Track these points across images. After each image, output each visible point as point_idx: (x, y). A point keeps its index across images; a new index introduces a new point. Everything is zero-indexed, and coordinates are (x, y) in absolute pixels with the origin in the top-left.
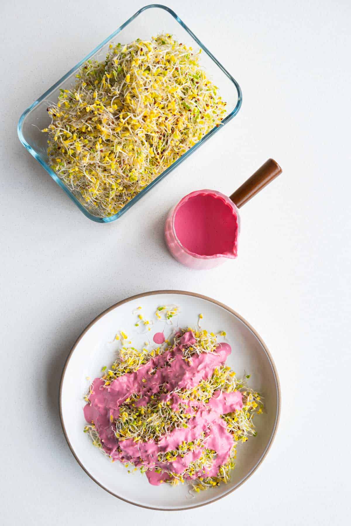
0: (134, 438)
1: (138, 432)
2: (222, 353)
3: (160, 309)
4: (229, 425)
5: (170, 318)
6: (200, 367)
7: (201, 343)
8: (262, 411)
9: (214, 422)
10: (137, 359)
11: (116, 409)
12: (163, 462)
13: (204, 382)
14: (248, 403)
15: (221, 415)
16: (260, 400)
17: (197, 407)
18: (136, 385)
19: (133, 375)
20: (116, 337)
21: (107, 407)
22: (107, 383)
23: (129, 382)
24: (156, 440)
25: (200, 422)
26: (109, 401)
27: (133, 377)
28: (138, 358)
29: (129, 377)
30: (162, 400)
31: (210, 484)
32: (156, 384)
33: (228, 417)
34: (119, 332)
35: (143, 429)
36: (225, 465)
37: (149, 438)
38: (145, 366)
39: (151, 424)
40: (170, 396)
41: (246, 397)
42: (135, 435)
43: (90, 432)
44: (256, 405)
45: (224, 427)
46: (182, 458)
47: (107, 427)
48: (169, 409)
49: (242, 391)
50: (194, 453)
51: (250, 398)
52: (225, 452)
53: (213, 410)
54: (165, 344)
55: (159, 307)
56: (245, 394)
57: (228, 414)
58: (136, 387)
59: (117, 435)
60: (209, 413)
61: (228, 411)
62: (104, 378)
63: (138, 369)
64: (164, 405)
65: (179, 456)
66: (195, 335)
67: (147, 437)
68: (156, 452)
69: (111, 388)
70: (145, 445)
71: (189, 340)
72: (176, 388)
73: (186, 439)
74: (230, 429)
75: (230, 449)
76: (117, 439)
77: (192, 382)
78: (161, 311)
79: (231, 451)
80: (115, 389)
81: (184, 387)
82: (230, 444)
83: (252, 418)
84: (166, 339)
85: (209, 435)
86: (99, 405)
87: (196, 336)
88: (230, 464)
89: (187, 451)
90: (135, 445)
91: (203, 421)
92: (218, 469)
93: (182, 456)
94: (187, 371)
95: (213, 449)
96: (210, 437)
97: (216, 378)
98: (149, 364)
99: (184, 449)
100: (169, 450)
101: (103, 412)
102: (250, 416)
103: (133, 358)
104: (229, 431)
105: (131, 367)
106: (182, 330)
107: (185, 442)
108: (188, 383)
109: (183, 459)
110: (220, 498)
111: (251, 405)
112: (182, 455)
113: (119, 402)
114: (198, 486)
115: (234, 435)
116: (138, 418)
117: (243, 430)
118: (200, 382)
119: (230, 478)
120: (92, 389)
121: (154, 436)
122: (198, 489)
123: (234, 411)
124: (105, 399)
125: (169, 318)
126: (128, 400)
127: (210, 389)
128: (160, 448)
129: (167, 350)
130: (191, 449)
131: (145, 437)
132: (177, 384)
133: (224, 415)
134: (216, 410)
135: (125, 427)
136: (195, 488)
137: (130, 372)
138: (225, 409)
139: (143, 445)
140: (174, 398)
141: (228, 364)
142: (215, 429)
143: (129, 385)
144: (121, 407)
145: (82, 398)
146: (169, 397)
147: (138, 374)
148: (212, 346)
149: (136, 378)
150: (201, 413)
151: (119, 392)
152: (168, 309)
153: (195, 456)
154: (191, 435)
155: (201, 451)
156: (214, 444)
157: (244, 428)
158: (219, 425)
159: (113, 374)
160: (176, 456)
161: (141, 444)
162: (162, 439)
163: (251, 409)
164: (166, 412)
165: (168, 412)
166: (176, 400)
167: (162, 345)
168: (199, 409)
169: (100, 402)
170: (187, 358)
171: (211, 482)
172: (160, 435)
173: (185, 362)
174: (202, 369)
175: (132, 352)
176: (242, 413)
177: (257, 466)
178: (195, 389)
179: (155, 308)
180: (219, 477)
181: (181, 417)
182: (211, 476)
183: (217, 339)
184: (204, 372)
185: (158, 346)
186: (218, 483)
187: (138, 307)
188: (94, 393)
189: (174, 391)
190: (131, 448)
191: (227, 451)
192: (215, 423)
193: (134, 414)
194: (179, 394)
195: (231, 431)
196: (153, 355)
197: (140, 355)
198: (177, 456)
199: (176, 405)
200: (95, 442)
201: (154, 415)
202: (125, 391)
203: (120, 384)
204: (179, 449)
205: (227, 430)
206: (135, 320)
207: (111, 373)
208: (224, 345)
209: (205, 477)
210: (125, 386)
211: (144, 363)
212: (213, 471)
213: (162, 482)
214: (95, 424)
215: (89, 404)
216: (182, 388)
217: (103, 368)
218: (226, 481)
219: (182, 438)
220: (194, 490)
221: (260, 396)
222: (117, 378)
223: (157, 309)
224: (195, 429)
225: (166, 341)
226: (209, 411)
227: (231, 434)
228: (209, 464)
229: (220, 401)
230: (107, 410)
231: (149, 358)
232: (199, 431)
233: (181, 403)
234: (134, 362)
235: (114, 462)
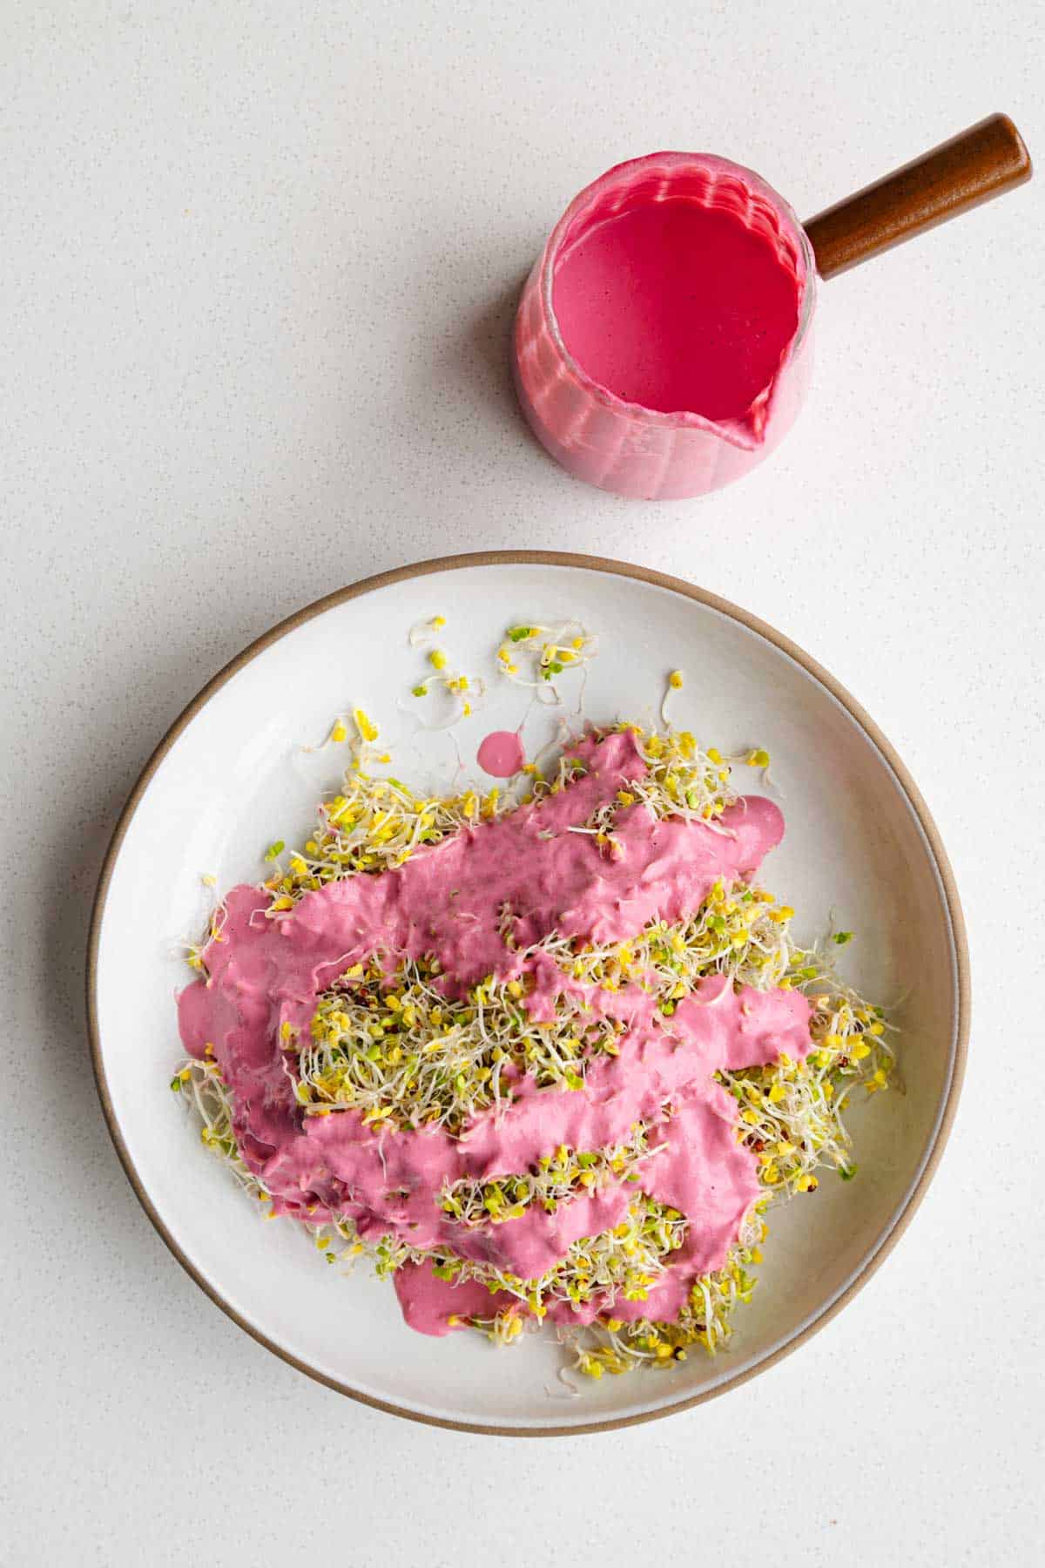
0: (364, 1112)
1: (383, 1088)
2: (748, 834)
3: (516, 634)
4: (745, 1115)
5: (553, 675)
6: (654, 870)
7: (668, 780)
8: (888, 1078)
9: (687, 1091)
10: (407, 818)
11: (307, 1001)
12: (471, 1223)
13: (665, 929)
14: (832, 1038)
15: (718, 1071)
16: (881, 1036)
17: (625, 1022)
18: (393, 922)
19: (383, 882)
20: (332, 732)
21: (271, 993)
22: (281, 902)
23: (367, 907)
24: (454, 1128)
25: (635, 1077)
26: (282, 973)
27: (385, 889)
28: (414, 816)
29: (367, 888)
30: (492, 973)
31: (646, 1349)
32: (471, 921)
33: (746, 1083)
34: (350, 710)
35: (407, 1079)
36: (715, 1276)
37: (427, 1117)
38: (438, 850)
39: (441, 1064)
40: (525, 961)
41: (826, 1017)
42: (372, 1096)
43: (196, 1087)
44: (865, 1051)
45: (725, 1117)
46: (548, 1212)
47: (265, 1069)
48: (516, 1013)
49: (811, 993)
50: (595, 1201)
51: (843, 1020)
52: (720, 1221)
53: (689, 1042)
54: (522, 780)
55: (512, 628)
56: (823, 1002)
57: (747, 1069)
58: (391, 929)
59: (300, 1095)
60: (673, 1051)
61: (750, 1059)
62: (270, 884)
63: (407, 859)
64: (496, 993)
65: (537, 1206)
66: (647, 747)
67: (417, 1109)
68: (446, 1180)
69: (294, 923)
70: (405, 1143)
71: (622, 763)
72: (551, 937)
73: (571, 1138)
74: (751, 1130)
75: (740, 1214)
76: (300, 1111)
77: (618, 918)
78: (522, 640)
79: (744, 1223)
80: (310, 927)
81: (583, 931)
82: (744, 1193)
83: (840, 1107)
84: (528, 760)
85: (662, 1143)
86: (242, 984)
87: (650, 751)
88: (737, 1275)
89: (570, 1190)
90: (367, 1139)
91: (646, 1084)
92: (684, 1289)
93: (547, 1206)
94: (603, 876)
95: (675, 1204)
96: (665, 1151)
97: (712, 920)
98: (452, 847)
99: (558, 1177)
100: (498, 1172)
101: (252, 1008)
102: (835, 1096)
103: (392, 813)
104: (745, 1136)
105: (382, 849)
106: (596, 729)
107: (565, 1149)
108: (602, 917)
109: (551, 1221)
110: (684, 1405)
111: (844, 1050)
112: (549, 1203)
113: (318, 974)
114: (596, 1355)
115: (762, 1155)
116: (391, 1039)
117: (803, 1146)
118: (648, 925)
119: (729, 1335)
120: (219, 922)
121: (444, 1111)
122: (598, 1364)
123: (771, 1061)
124: (265, 965)
125: (547, 677)
126: (356, 972)
127: (686, 962)
128: (463, 1160)
129: (529, 802)
130: (588, 1180)
131: (410, 1112)
132: (558, 918)
133: (731, 1072)
134: (701, 1046)
135: (333, 1066)
136: (585, 1359)
137: (374, 872)
138: (736, 1051)
139: (399, 1142)
140: (540, 969)
141: (763, 879)
142: (691, 1125)
143: (366, 918)
144: (326, 997)
145: (176, 953)
146: (520, 966)
147: (404, 877)
148: (710, 797)
149: (394, 893)
150: (642, 1047)
151: (322, 938)
152: (548, 639)
153: (601, 1215)
154: (594, 1127)
155: (626, 1195)
156: (678, 1180)
157: (808, 1135)
158: (708, 1109)
159: (306, 869)
160: (525, 1201)
161: (390, 1136)
162: (476, 1122)
163: (841, 1065)
164: (503, 1023)
165: (512, 1023)
166: (549, 978)
167: (510, 785)
168: (633, 1027)
169: (246, 972)
170: (605, 834)
171: (654, 1341)
172: (471, 1107)
173: (597, 848)
174: (660, 878)
175: (390, 795)
176: (805, 1073)
177: (846, 1293)
178: (624, 950)
179: (495, 632)
180: (688, 1324)
181: (559, 1050)
182: (652, 1317)
183: (730, 779)
184: (668, 891)
185: (493, 784)
186: (678, 1349)
187: (433, 615)
188: (226, 940)
189: (542, 945)
190: (351, 1149)
191: (732, 1218)
192: (691, 1098)
193: (374, 1021)
194: (560, 959)
195: (750, 1139)
196: (472, 812)
197: (419, 808)
198: (527, 1205)
199: (545, 999)
200: (209, 1131)
201: (455, 1032)
202: (345, 938)
203: (332, 907)
204: (541, 1170)
205: (735, 1130)
206: (412, 670)
207: (302, 867)
208: (756, 803)
209: (628, 1321)
210: (349, 921)
211: (433, 840)
212: (664, 1295)
213: (454, 1322)
214: (219, 1057)
215: (201, 983)
216: (575, 934)
217: (272, 849)
218: (712, 1344)
219: (554, 1132)
220: (580, 1369)
221: (882, 1021)
222: (323, 887)
223: (507, 634)
224: (612, 1106)
225: (528, 767)
226: (674, 1044)
227: (752, 1152)
228: (652, 1265)
229: (721, 1015)
230: (270, 1005)
231: (454, 822)
232: (624, 1115)
233: (565, 994)
234: (396, 831)
235: (276, 1217)
